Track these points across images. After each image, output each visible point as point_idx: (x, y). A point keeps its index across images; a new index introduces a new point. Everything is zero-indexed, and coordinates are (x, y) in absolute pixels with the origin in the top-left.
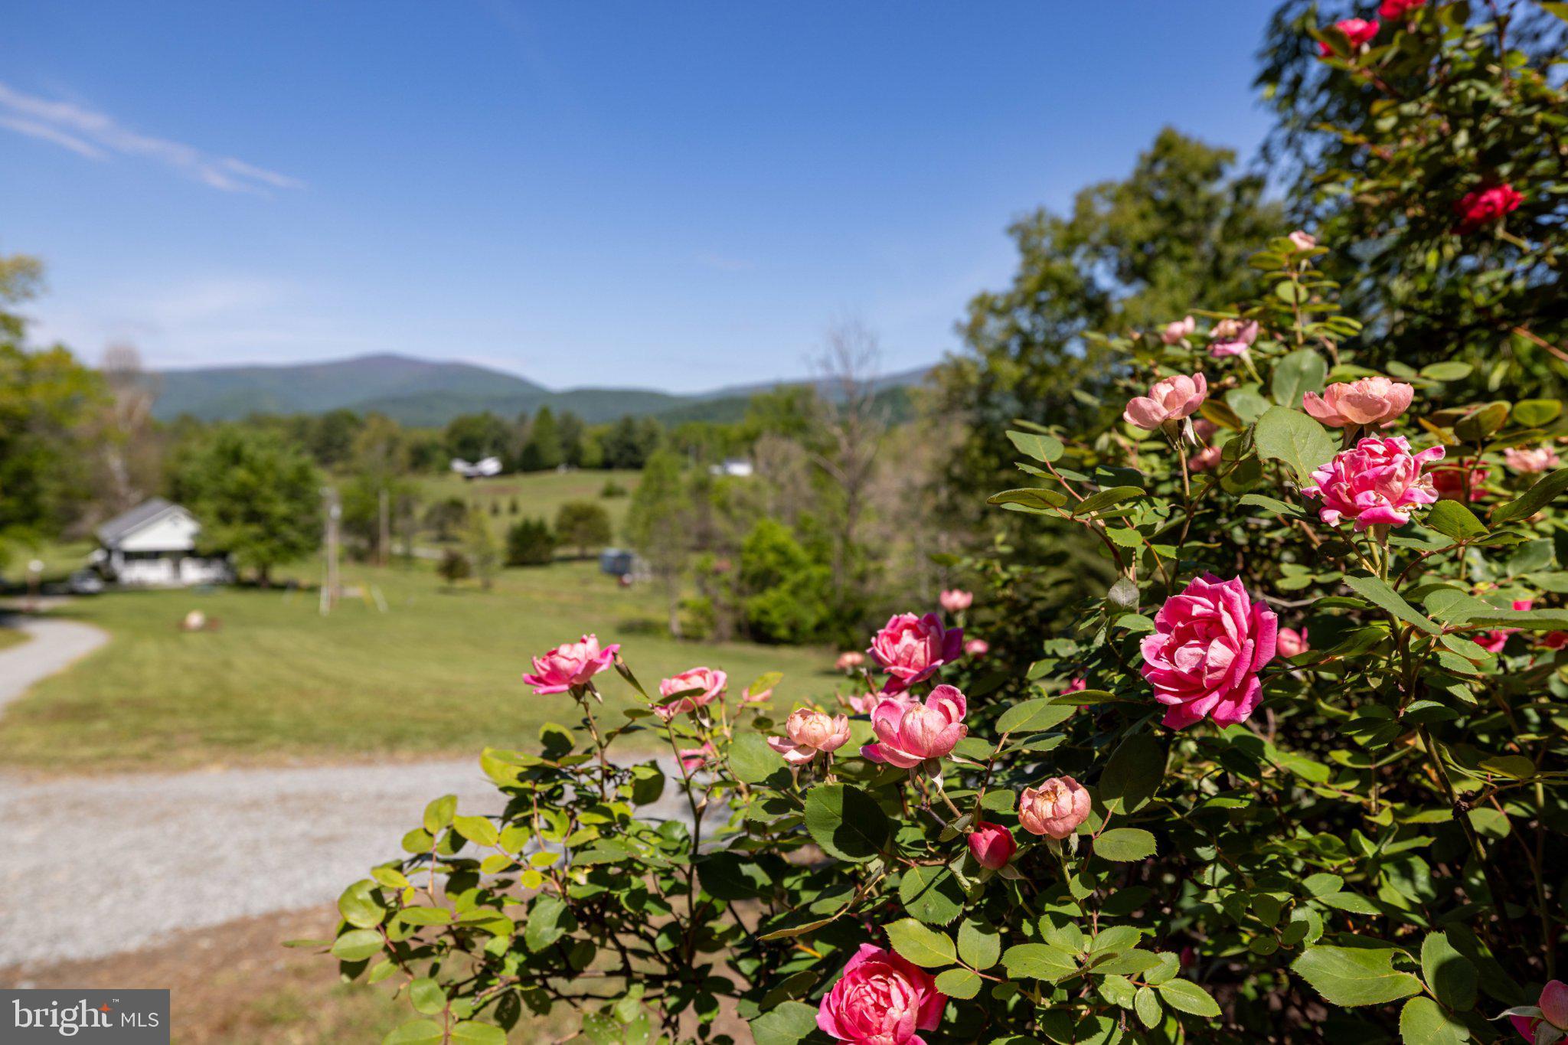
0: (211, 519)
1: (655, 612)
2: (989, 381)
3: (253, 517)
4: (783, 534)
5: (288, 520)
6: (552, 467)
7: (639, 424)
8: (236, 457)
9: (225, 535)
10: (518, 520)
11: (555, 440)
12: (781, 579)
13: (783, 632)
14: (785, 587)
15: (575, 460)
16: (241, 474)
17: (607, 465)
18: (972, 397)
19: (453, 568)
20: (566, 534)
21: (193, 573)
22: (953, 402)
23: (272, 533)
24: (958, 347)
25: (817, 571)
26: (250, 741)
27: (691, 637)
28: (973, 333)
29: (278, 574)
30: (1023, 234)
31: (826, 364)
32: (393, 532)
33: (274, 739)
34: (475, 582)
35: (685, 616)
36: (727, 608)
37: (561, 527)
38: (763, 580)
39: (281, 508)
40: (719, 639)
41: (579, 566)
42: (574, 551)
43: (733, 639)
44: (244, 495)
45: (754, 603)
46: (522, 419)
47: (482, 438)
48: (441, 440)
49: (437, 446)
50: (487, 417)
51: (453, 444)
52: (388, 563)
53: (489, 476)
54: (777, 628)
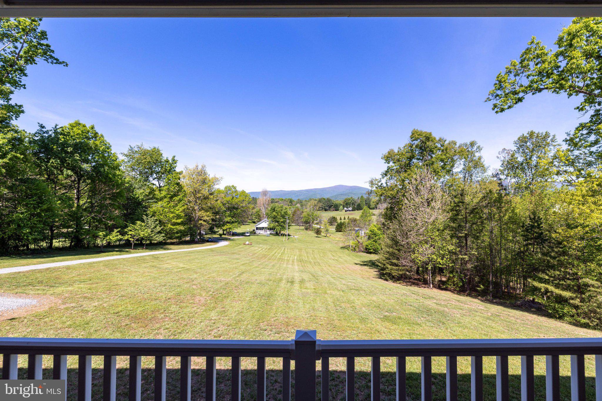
0: (270, 221)
3: (278, 222)
5: (282, 222)
8: (274, 210)
9: (272, 225)
11: (365, 202)
13: (372, 251)
16: (274, 213)
20: (350, 225)
21: (269, 232)
27: (354, 250)
29: (282, 232)
37: (348, 223)
39: (282, 220)
40: (360, 251)
43: (362, 252)
44: (275, 217)
46: (358, 198)
47: (350, 203)
48: (342, 203)
49: (341, 205)
50: (352, 198)
51: (345, 204)
52: (312, 230)
53: (350, 211)
54: (370, 250)
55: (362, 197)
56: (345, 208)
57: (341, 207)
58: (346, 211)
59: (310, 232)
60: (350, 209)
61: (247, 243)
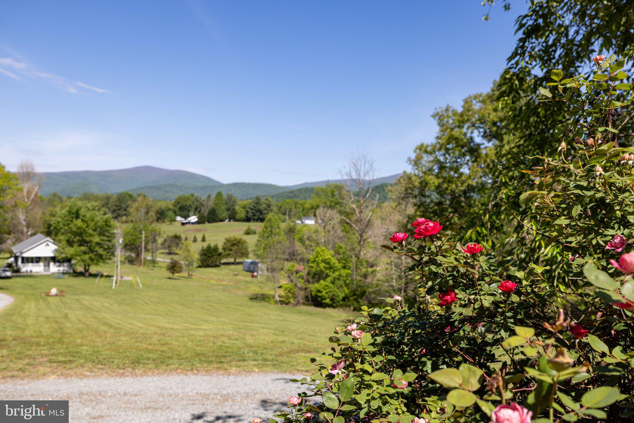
0: (64, 243)
1: (268, 290)
2: (424, 185)
4: (328, 254)
5: (98, 244)
6: (222, 221)
7: (263, 200)
8: (76, 214)
10: (205, 245)
11: (224, 207)
12: (327, 276)
13: (328, 301)
14: (329, 279)
15: (233, 217)
16: (79, 222)
17: (248, 220)
18: (416, 192)
19: (174, 268)
20: (228, 252)
21: (54, 268)
22: (407, 194)
23: (92, 251)
24: (409, 169)
25: (344, 272)
26: (70, 362)
27: (284, 302)
28: (416, 163)
30: (440, 117)
31: (349, 174)
32: (147, 250)
33: (82, 361)
34: (185, 274)
35: (281, 292)
36: (301, 289)
37: (224, 249)
38: (318, 276)
39: (97, 239)
40: (298, 303)
41: (233, 267)
42: (232, 260)
43: (304, 304)
44: (80, 233)
45: (314, 287)
46: (209, 197)
47: (190, 206)
48: (171, 207)
49: (169, 210)
50: (193, 196)
51: (176, 209)
52: (144, 264)
53: (193, 223)
54: (325, 299)
55: (219, 194)
56: (179, 218)
57: (171, 213)
58: (183, 224)
59: (141, 269)
60: (193, 219)
61: (54, 291)
